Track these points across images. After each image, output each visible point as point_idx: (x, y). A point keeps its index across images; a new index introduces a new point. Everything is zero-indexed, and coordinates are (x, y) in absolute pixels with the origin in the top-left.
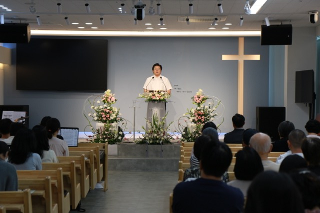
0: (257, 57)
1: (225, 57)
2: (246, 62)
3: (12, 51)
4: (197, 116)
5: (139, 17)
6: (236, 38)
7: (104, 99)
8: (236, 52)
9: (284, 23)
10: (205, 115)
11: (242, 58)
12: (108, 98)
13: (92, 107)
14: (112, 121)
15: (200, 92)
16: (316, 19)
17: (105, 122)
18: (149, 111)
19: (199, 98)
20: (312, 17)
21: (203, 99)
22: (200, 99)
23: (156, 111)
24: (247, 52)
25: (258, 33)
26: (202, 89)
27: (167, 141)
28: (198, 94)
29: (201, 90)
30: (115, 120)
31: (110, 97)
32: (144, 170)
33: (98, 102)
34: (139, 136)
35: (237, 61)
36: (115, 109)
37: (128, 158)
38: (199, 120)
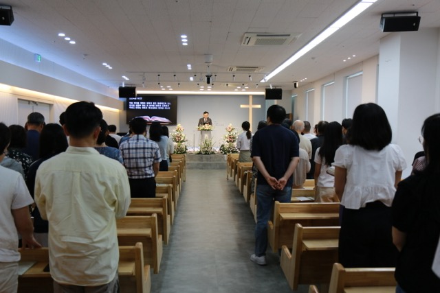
0: (259, 106)
1: (242, 106)
2: (254, 109)
3: (124, 102)
4: (229, 139)
5: (208, 82)
6: (248, 96)
7: (177, 129)
8: (248, 104)
9: (277, 88)
10: (234, 138)
11: (251, 106)
12: (179, 128)
14: (182, 142)
16: (297, 85)
17: (178, 142)
18: (203, 137)
20: (295, 84)
21: (232, 129)
22: (230, 129)
23: (206, 136)
24: (254, 104)
25: (263, 93)
27: (213, 153)
28: (229, 126)
29: (231, 124)
30: (184, 141)
32: (201, 169)
33: (174, 131)
34: (197, 150)
35: (248, 109)
36: (183, 135)
37: (191, 162)
38: (230, 141)
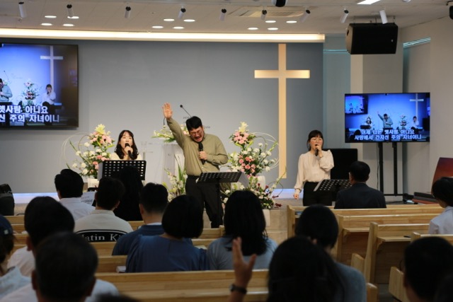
0: (305, 74)
4: (243, 165)
7: (95, 139)
8: (275, 67)
11: (283, 75)
12: (101, 138)
13: (79, 152)
15: (243, 127)
19: (243, 136)
21: (250, 138)
22: (245, 138)
26: (246, 123)
28: (240, 130)
29: (244, 125)
31: (104, 137)
33: (87, 144)
38: (248, 171)
